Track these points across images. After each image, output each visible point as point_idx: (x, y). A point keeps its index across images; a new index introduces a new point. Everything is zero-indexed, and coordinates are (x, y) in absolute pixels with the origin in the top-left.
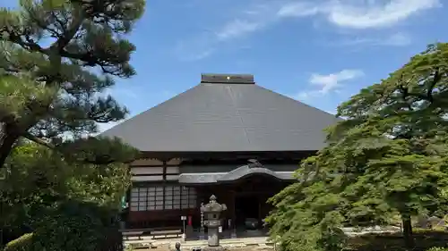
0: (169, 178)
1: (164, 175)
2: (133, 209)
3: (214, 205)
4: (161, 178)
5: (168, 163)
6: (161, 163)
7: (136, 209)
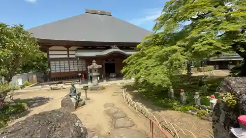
0: (70, 56)
1: (68, 55)
2: (52, 72)
3: (95, 65)
4: (66, 56)
5: (70, 49)
6: (66, 49)
7: (54, 72)
